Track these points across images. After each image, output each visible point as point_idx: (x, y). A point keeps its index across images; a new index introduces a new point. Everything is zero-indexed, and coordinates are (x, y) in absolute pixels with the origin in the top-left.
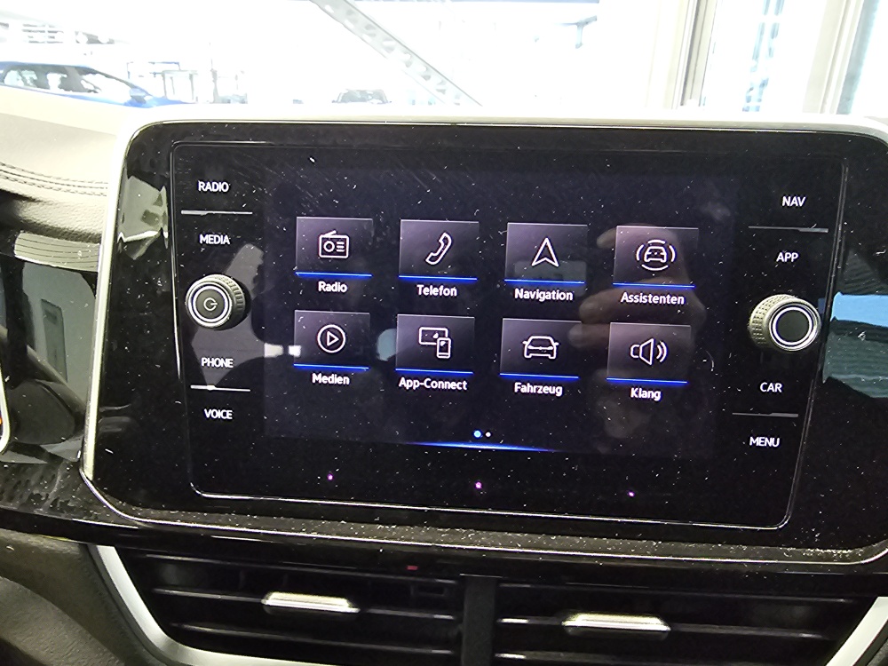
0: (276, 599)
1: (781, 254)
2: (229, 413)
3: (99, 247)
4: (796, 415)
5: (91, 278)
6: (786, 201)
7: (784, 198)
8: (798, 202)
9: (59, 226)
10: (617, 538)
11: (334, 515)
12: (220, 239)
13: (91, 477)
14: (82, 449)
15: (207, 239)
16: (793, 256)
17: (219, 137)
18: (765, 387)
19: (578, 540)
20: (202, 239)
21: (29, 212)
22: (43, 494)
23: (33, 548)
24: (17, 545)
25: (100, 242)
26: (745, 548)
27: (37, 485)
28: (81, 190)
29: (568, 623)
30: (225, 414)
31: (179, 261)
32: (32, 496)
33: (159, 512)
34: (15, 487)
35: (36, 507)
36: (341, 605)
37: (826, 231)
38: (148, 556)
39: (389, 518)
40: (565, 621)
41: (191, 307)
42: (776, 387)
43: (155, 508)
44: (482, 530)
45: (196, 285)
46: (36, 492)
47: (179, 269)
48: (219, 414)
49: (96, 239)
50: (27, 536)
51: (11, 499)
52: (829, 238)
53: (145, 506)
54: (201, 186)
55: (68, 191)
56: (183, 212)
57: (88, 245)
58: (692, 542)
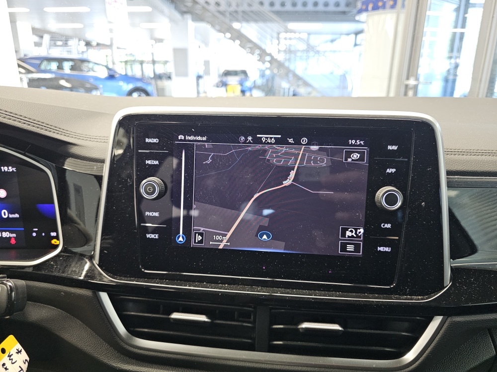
0: (176, 316)
1: (388, 169)
2: (157, 235)
3: (103, 165)
4: (397, 238)
5: (99, 179)
6: (390, 147)
7: (389, 146)
8: (395, 148)
9: (87, 156)
10: (322, 291)
11: (201, 280)
12: (155, 162)
13: (98, 263)
14: (94, 250)
15: (149, 162)
16: (393, 170)
17: (155, 120)
18: (384, 226)
19: (304, 291)
20: (147, 162)
21: (74, 150)
22: (77, 270)
23: (73, 293)
24: (65, 292)
25: (104, 163)
26: (376, 295)
27: (75, 266)
28: (96, 140)
29: (300, 326)
30: (155, 236)
31: (137, 171)
32: (72, 271)
33: (126, 279)
34: (65, 267)
35: (74, 276)
36: (203, 318)
37: (406, 160)
38: (122, 297)
39: (224, 281)
40: (298, 326)
41: (142, 191)
42: (388, 226)
43: (125, 277)
44: (264, 287)
45: (144, 181)
46: (74, 269)
47: (137, 175)
48: (153, 236)
49: (103, 161)
50: (70, 288)
51: (63, 272)
52: (408, 163)
53: (120, 276)
54: (147, 140)
55: (90, 141)
56: (140, 151)
57: (99, 164)
58: (354, 293)
